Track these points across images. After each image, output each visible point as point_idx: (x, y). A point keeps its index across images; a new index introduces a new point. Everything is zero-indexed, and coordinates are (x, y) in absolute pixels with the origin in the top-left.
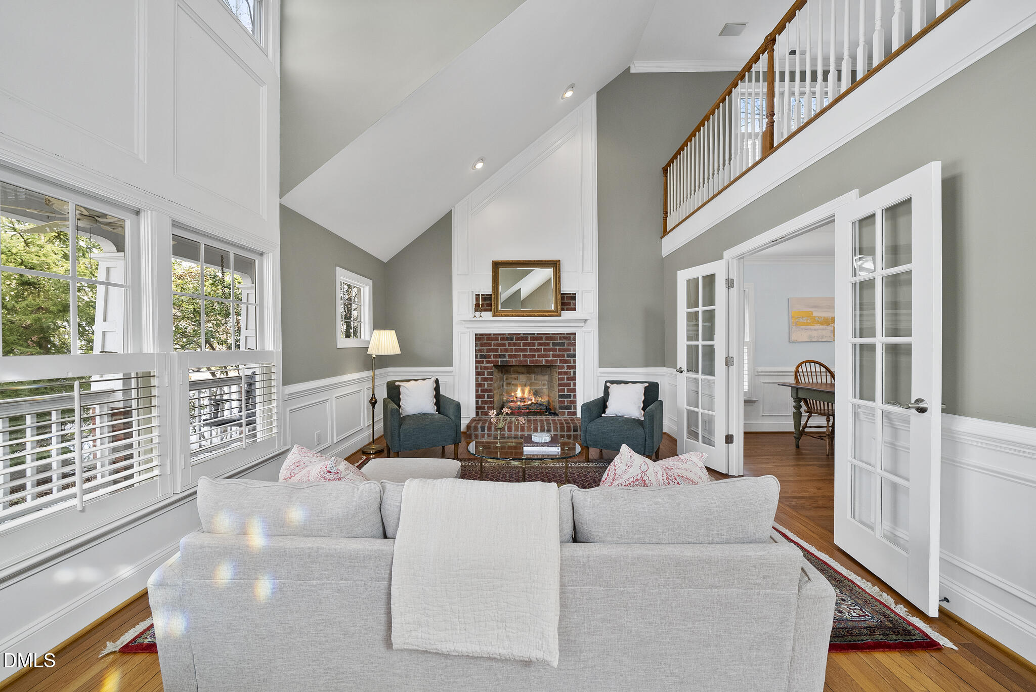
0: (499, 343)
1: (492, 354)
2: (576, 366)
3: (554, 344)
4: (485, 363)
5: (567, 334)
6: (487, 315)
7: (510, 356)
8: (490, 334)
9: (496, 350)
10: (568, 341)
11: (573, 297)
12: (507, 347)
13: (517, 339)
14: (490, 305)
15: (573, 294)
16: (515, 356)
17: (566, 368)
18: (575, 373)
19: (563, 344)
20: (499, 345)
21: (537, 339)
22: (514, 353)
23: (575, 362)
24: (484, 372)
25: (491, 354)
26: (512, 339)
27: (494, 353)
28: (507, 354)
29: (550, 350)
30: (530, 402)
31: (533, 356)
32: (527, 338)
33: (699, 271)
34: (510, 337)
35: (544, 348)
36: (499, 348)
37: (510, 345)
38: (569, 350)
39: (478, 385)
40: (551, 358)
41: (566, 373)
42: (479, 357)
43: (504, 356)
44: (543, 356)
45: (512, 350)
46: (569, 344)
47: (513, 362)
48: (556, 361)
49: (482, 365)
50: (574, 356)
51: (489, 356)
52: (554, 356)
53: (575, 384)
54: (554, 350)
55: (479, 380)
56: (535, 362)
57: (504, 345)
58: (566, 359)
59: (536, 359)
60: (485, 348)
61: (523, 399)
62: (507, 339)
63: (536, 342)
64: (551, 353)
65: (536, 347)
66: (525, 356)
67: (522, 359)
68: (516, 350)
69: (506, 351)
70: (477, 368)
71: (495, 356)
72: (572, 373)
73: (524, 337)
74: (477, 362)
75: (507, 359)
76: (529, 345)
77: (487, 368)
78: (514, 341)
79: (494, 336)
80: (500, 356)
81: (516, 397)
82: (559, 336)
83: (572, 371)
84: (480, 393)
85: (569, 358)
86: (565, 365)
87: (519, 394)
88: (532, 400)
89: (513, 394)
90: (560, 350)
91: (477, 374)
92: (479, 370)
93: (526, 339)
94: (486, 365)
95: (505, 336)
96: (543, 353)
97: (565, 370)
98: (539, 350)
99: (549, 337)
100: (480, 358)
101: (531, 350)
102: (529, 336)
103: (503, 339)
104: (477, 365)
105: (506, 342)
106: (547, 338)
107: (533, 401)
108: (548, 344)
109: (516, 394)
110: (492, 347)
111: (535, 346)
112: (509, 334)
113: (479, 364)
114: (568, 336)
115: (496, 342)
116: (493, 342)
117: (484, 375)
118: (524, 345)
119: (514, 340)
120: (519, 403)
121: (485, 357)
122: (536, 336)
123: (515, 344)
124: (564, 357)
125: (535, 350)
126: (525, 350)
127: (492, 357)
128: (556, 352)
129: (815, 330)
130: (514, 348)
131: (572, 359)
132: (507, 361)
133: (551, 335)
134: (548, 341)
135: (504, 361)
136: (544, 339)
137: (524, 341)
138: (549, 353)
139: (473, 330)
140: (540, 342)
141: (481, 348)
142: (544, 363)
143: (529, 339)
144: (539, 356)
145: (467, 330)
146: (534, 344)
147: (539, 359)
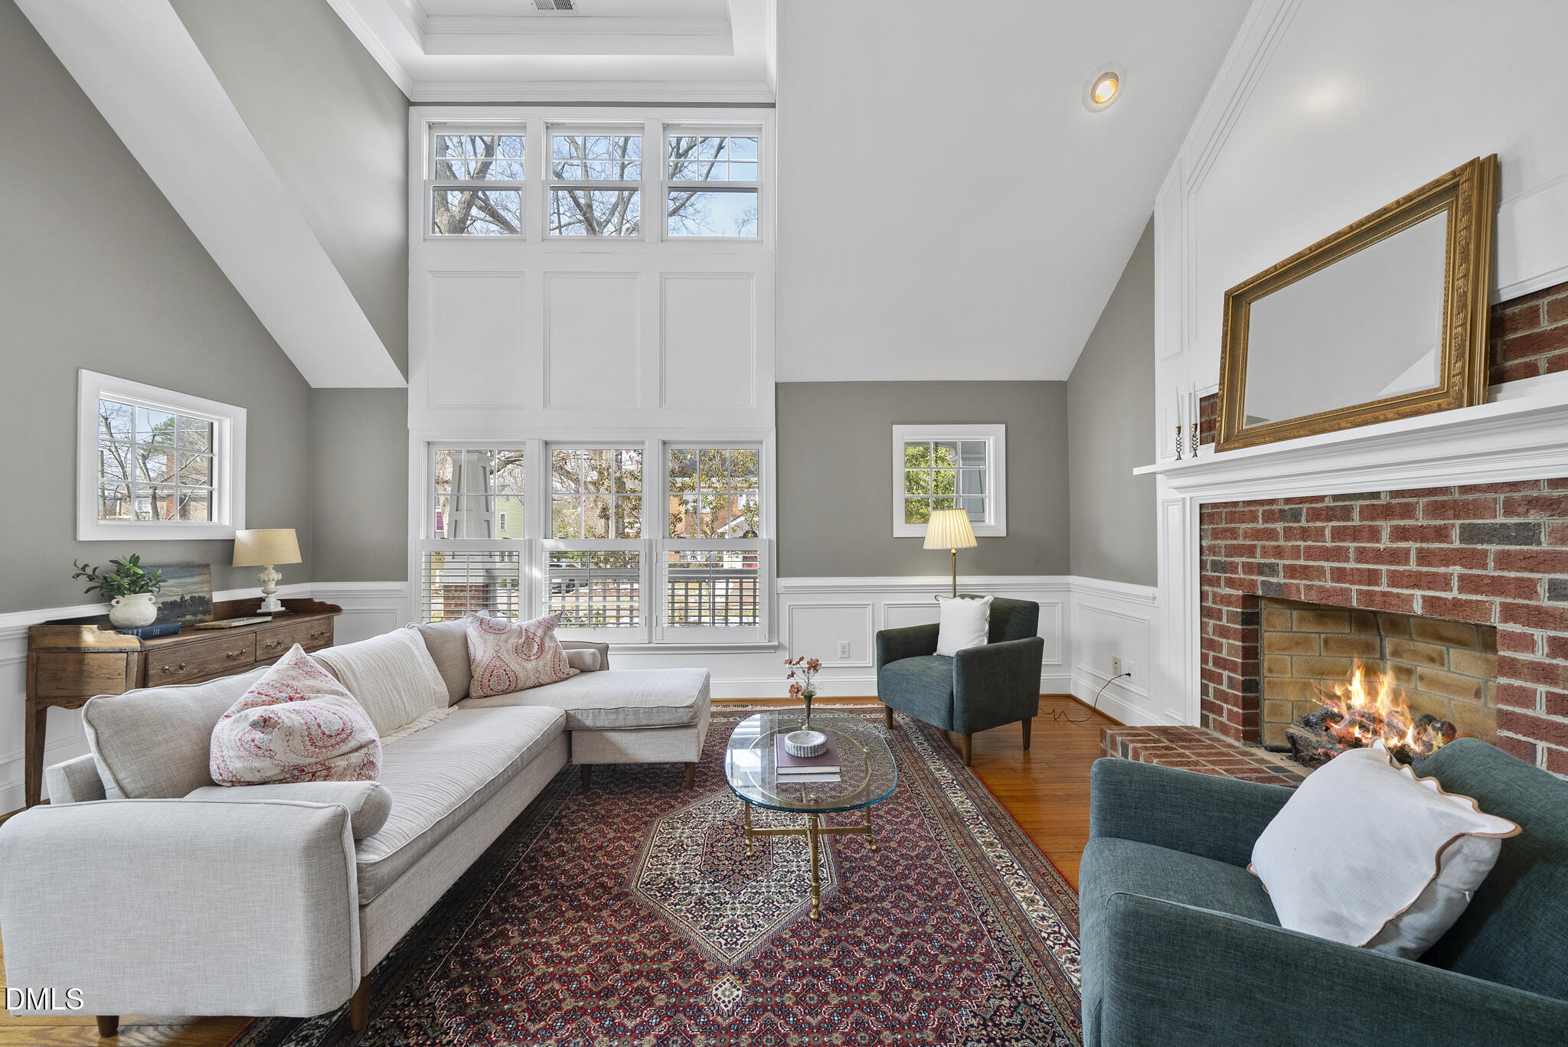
0: (1259, 531)
1: (1241, 560)
3: (1470, 534)
4: (1223, 584)
5: (1555, 484)
7: (1291, 571)
8: (1235, 504)
12: (1281, 542)
13: (1312, 515)
16: (1305, 572)
17: (1542, 646)
19: (1526, 533)
20: (1257, 534)
21: (1387, 511)
22: (1302, 562)
24: (1221, 611)
25: (1236, 559)
26: (1294, 516)
27: (1244, 559)
28: (1281, 562)
29: (1447, 558)
31: (1372, 577)
32: (1350, 509)
34: (1289, 510)
35: (1420, 550)
36: (1260, 543)
37: (1289, 533)
39: (1207, 644)
40: (1454, 594)
41: (1547, 671)
42: (1209, 566)
43: (1272, 570)
44: (1419, 580)
45: (1296, 553)
47: (1299, 591)
49: (1214, 589)
51: (1233, 567)
52: (1468, 584)
54: (1475, 559)
55: (1210, 630)
56: (1378, 599)
57: (1271, 535)
58: (1545, 603)
59: (1384, 588)
60: (1222, 543)
62: (1282, 515)
63: (1385, 526)
64: (1456, 570)
65: (1385, 543)
66: (1340, 575)
67: (1329, 584)
68: (1310, 554)
69: (1279, 552)
70: (1203, 596)
71: (1249, 568)
73: (1338, 507)
74: (1204, 580)
75: (1280, 579)
76: (1355, 534)
77: (1227, 600)
78: (1303, 523)
79: (1245, 509)
80: (1261, 569)
82: (1498, 497)
84: (1210, 666)
86: (1541, 633)
88: (1402, 735)
89: (1338, 692)
90: (1506, 561)
91: (1205, 612)
92: (1209, 603)
93: (1347, 513)
94: (1225, 590)
95: (1274, 507)
96: (1414, 567)
97: (1541, 653)
98: (1399, 556)
99: (1449, 501)
100: (1211, 571)
101: (1362, 555)
102: (1357, 504)
104: (1206, 588)
105: (1279, 526)
106: (1436, 510)
108: (1441, 534)
109: (1348, 695)
110: (1240, 541)
111: (1378, 541)
112: (1288, 501)
113: (1209, 585)
114: (1557, 493)
115: (1251, 525)
116: (1243, 526)
117: (1220, 619)
119: (1303, 519)
121: (1224, 568)
122: (1383, 501)
123: (1305, 534)
124: (1531, 594)
125: (1379, 556)
126: (1342, 555)
127: (1240, 569)
128: (1485, 566)
130: (1302, 544)
132: (1279, 584)
133: (1457, 496)
134: (1439, 522)
135: (1272, 584)
136: (1420, 513)
137: (1336, 524)
138: (1442, 570)
139: (1193, 494)
140: (1402, 523)
141: (1213, 542)
142: (1418, 608)
143: (1356, 515)
144: (1395, 579)
145: (1178, 495)
146: (1374, 534)
147: (1395, 590)
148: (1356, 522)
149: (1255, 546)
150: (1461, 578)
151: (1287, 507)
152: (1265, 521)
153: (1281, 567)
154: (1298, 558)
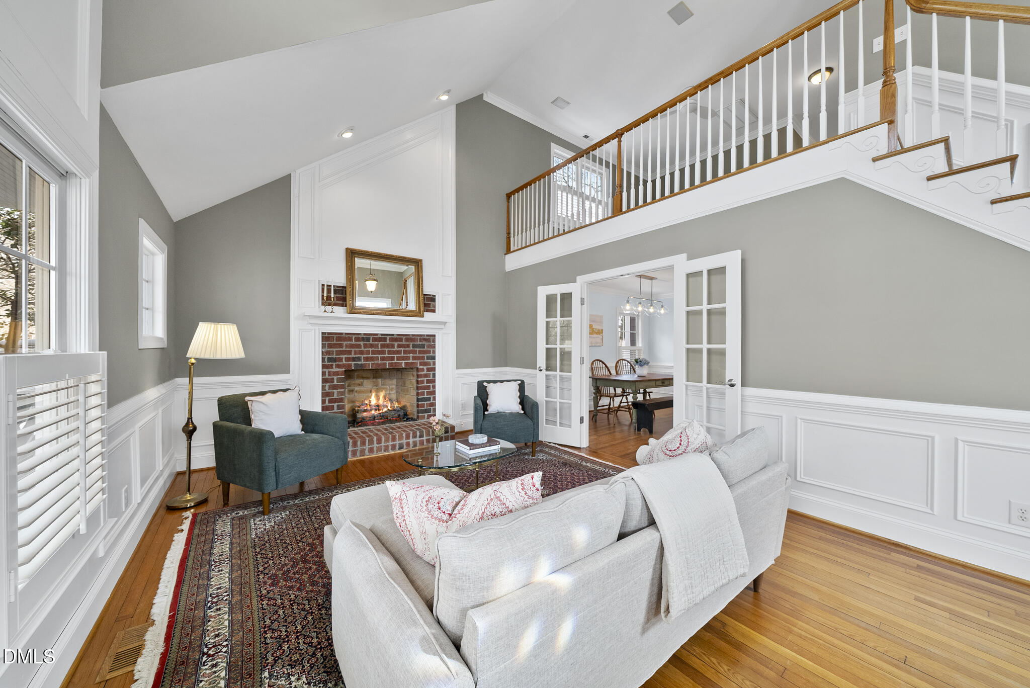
0: (353, 345)
1: (344, 356)
2: (435, 368)
3: (414, 346)
4: (334, 367)
5: (427, 335)
6: (340, 311)
7: (366, 359)
8: (342, 334)
9: (349, 352)
10: (428, 343)
11: (432, 299)
12: (363, 349)
13: (375, 340)
14: (344, 299)
15: (433, 295)
16: (372, 359)
17: (425, 370)
18: (434, 375)
19: (423, 346)
20: (352, 346)
21: (396, 340)
22: (370, 355)
23: (434, 364)
24: (333, 379)
25: (342, 356)
26: (368, 340)
27: (346, 356)
28: (362, 356)
29: (410, 352)
30: (385, 410)
31: (393, 359)
32: (386, 338)
33: (558, 289)
34: (366, 338)
35: (404, 350)
36: (353, 349)
37: (365, 346)
38: (429, 352)
39: (325, 394)
40: (411, 361)
41: (426, 376)
42: (326, 360)
43: (359, 359)
44: (403, 358)
45: (368, 352)
46: (429, 346)
47: (369, 366)
48: (416, 363)
49: (330, 370)
50: (434, 358)
51: (341, 359)
52: (414, 358)
53: (434, 387)
54: (414, 352)
55: (327, 388)
56: (394, 365)
57: (359, 346)
58: (426, 361)
59: (395, 361)
60: (335, 350)
61: (378, 407)
62: (363, 339)
63: (396, 344)
64: (411, 355)
65: (396, 349)
66: (383, 359)
67: (380, 362)
68: (373, 353)
69: (362, 353)
70: (323, 374)
71: (347, 359)
72: (431, 375)
73: (382, 338)
74: (324, 367)
75: (362, 362)
76: (387, 346)
77: (336, 374)
78: (371, 342)
79: (346, 336)
80: (354, 359)
81: (370, 405)
82: (419, 338)
83: (431, 373)
84: (327, 404)
85: (429, 361)
86: (425, 368)
87: (373, 401)
88: (387, 407)
89: (365, 402)
90: (420, 352)
91: (324, 381)
92: (327, 376)
93: (385, 340)
94: (335, 370)
95: (360, 336)
96: (402, 355)
97: (425, 372)
98: (399, 352)
99: (410, 338)
100: (328, 362)
101: (390, 352)
102: (388, 337)
103: (357, 339)
104: (324, 370)
105: (362, 343)
106: (407, 340)
107: (389, 408)
108: (408, 346)
109: (367, 402)
110: (344, 349)
111: (394, 348)
112: (365, 334)
113: (327, 368)
114: (428, 337)
115: (349, 342)
116: (345, 342)
117: (333, 382)
118: (383, 346)
119: (371, 341)
120: (373, 412)
121: (335, 360)
122: (395, 336)
123: (371, 346)
124: (424, 359)
125: (394, 353)
126: (384, 352)
127: (344, 360)
128: (416, 354)
129: (594, 338)
130: (370, 349)
131: (431, 361)
132: (362, 364)
133: (411, 337)
134: (408, 343)
135: (358, 364)
136: (404, 341)
137: (382, 343)
138: (409, 355)
139: (320, 328)
140: (400, 343)
141: (329, 349)
142: (404, 366)
143: (388, 340)
144: (398, 359)
145: (310, 327)
146: (393, 346)
147: (398, 362)
148: (388, 342)
149: (351, 351)
150: (412, 357)
151: (365, 337)
152: (355, 341)
153: (362, 358)
154: (369, 354)
